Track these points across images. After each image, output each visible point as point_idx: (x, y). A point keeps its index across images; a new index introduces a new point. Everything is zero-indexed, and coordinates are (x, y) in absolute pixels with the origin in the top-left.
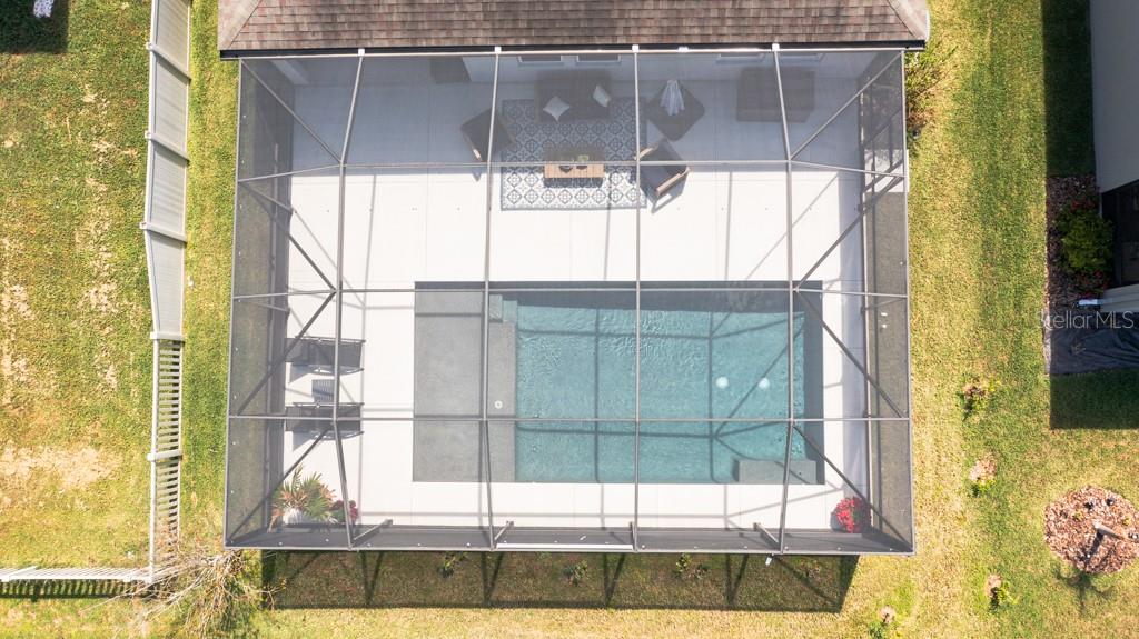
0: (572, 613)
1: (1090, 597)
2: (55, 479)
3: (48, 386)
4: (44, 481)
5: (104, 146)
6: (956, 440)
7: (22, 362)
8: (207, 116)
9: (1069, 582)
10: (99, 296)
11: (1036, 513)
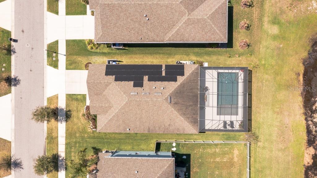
0: (252, 99)
1: (250, 45)
2: (237, 155)
3: (227, 156)
4: (238, 156)
5: (201, 150)
6: (234, 58)
7: (225, 159)
8: (198, 138)
9: (249, 47)
10: (217, 150)
11: (242, 50)
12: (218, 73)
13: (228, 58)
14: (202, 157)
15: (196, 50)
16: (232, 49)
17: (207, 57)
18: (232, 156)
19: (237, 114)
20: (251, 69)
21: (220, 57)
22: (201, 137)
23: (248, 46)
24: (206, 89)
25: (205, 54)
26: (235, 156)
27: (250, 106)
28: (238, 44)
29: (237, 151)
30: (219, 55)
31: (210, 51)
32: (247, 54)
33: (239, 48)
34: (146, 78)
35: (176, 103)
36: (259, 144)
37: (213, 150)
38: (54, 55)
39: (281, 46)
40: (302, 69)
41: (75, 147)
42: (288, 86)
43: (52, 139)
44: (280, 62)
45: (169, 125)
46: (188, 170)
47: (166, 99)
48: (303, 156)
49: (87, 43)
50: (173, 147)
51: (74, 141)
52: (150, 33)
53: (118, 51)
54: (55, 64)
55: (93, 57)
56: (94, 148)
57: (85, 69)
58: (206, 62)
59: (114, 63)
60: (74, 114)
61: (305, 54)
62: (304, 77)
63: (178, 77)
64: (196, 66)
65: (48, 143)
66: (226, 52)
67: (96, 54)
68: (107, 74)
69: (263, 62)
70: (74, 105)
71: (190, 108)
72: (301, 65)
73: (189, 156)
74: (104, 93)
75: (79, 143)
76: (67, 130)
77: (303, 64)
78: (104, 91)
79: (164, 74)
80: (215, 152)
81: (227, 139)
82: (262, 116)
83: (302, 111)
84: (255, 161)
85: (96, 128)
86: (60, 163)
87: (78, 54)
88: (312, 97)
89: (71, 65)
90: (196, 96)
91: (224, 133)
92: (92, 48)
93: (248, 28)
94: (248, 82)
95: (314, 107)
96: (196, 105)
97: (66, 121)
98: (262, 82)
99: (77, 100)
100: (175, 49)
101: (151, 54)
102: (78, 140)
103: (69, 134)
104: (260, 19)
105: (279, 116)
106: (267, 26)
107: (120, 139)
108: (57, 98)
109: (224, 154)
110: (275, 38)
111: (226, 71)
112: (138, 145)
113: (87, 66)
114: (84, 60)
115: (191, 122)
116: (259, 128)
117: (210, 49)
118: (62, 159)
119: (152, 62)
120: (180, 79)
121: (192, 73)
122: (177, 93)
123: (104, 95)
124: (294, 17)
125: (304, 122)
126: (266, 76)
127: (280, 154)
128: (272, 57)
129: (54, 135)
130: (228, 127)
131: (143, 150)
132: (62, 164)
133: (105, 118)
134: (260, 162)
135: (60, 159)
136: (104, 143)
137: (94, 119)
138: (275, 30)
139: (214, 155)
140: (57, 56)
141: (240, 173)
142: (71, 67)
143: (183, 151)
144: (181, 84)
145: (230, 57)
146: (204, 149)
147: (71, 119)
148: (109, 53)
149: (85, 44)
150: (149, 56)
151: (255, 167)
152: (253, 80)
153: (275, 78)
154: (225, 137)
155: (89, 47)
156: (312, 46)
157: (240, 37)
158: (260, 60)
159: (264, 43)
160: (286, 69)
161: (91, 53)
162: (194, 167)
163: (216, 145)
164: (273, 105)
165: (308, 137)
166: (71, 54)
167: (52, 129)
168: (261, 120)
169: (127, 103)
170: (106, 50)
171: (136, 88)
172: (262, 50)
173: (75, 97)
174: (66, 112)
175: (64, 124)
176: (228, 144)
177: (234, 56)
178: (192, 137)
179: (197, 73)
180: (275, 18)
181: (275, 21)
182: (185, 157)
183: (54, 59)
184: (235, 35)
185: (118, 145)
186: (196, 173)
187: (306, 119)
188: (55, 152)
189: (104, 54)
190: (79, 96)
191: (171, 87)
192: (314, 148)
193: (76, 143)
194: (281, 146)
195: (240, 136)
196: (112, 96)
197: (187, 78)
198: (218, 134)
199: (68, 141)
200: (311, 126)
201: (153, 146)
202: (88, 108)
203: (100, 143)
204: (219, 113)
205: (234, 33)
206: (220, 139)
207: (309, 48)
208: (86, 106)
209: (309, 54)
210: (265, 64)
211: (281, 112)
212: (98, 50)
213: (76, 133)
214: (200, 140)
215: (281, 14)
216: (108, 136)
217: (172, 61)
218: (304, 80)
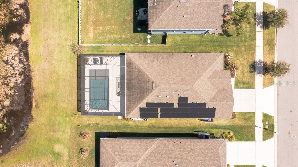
0: (77, 85)
1: (80, 135)
2: (90, 33)
3: (100, 32)
4: (90, 31)
5: (124, 36)
6: (94, 122)
7: (102, 29)
8: (127, 47)
9: (81, 133)
10: (108, 36)
11: (87, 130)
12: (108, 109)
13: (99, 122)
14: (123, 30)
15: (128, 131)
16: (96, 131)
17: (119, 124)
18: (95, 31)
19: (91, 71)
20: (78, 112)
21: (107, 124)
22: (124, 49)
24: (119, 94)
25: (120, 127)
26: (92, 32)
27: (78, 79)
28: (90, 135)
29: (90, 36)
30: (107, 126)
31: (116, 129)
32: (82, 126)
33: (89, 132)
34: (176, 106)
35: (147, 82)
36: (70, 43)
37: (112, 37)
38: (267, 127)
39: (52, 133)
40: (34, 112)
41: (245, 37)
42: (45, 96)
43: (270, 44)
44: (53, 118)
45: (153, 61)
46: (135, 17)
47: (156, 86)
48: (32, 32)
49: (234, 138)
50: (150, 39)
51: (246, 43)
52: (173, 148)
53: (204, 130)
54: (266, 117)
55: (228, 124)
56: (229, 36)
57: (236, 113)
58: (119, 119)
59: (207, 119)
60: (247, 69)
61: (31, 125)
62: (32, 104)
63: (145, 107)
64: (128, 117)
65: (274, 39)
66: (101, 128)
67: (225, 128)
68: (213, 110)
69: (68, 118)
70: (247, 77)
71: (134, 77)
72: (34, 116)
73: (135, 31)
74: (216, 91)
75: (241, 41)
76: (254, 53)
77: (32, 117)
78: (217, 93)
79: (159, 109)
80: (110, 35)
81: (100, 47)
82: (68, 69)
83: (33, 74)
84: (74, 27)
85: (225, 56)
86: (261, 20)
87: (242, 128)
88: (24, 87)
89: (250, 117)
90: (128, 89)
91: (102, 53)
92: (229, 133)
93: (82, 151)
94: (80, 101)
95: (22, 77)
96: (128, 80)
97: (255, 62)
98: (69, 101)
99: (244, 83)
100: (149, 131)
101: (172, 127)
102: (243, 44)
103: (252, 49)
104: (70, 158)
105: (53, 69)
106: (65, 152)
107: (201, 45)
108: (264, 85)
109: (102, 33)
110: (58, 141)
111: (100, 111)
112: (183, 40)
113: (234, 116)
114: (237, 121)
115: (133, 64)
116: (70, 58)
117: (116, 131)
118: (259, 24)
119: (170, 120)
120: (143, 105)
121: (132, 110)
122: (146, 92)
123: (217, 89)
124: (40, 159)
125: (31, 64)
126: (65, 106)
127: (52, 34)
128: (59, 123)
129: (267, 48)
130: (99, 59)
131: (179, 35)
132: (259, 19)
133: (215, 67)
134: (70, 26)
135: (261, 25)
136: (217, 41)
137: (227, 65)
138: (58, 148)
139: (111, 32)
140: (264, 125)
141: (87, 16)
142: (249, 115)
143: (140, 35)
144: (142, 100)
145: (98, 124)
146: (121, 38)
147: (249, 64)
148: (212, 128)
149: (236, 137)
150: (173, 125)
151: (74, 21)
152: (76, 103)
153: (57, 104)
154: (101, 49)
155: (232, 134)
156: (24, 132)
157: (89, 142)
158: (70, 121)
159: (67, 136)
160: (48, 112)
161: (231, 128)
162: (130, 20)
163: (109, 42)
164: (59, 79)
165: (27, 50)
166: (250, 127)
167: (269, 54)
168: (69, 65)
169: (194, 82)
170: (215, 131)
171: (186, 96)
172: (68, 130)
173: (246, 86)
174: (254, 71)
175: (257, 59)
176: (98, 43)
177: (94, 125)
178: (132, 49)
179: (128, 110)
180: (58, 159)
181: (58, 156)
182: (139, 29)
183: (267, 123)
184: (93, 144)
185: (203, 40)
186: (128, 15)
187: (29, 66)
188: (266, 31)
189: (217, 127)
190: (242, 86)
191: (152, 98)
192: (22, 40)
193: (245, 41)
194: (51, 42)
195: (88, 51)
196: (209, 89)
197: (137, 105)
198: (108, 51)
199: (253, 43)
200: (25, 60)
201: (169, 39)
202: (233, 75)
203: (221, 41)
204: (107, 71)
205: (94, 146)
206: (106, 47)
207: (28, 131)
208: (235, 77)
209: (28, 126)
210: (66, 117)
211: (51, 73)
212: (223, 131)
213: (245, 51)
214: (124, 47)
215: (52, 162)
216: (213, 48)
217: (151, 121)
218: (32, 102)
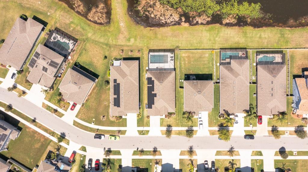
5: (183, 70)
7: (186, 60)
12: (151, 63)
15: (141, 72)
16: (140, 58)
17: (144, 68)
19: (168, 55)
21: (144, 63)
23: (139, 51)
24: (157, 68)
28: (138, 55)
33: (140, 54)
34: (153, 92)
35: (163, 81)
36: (180, 45)
37: (183, 64)
38: (143, 132)
39: (139, 37)
40: (149, 28)
41: (183, 123)
42: (156, 34)
43: (179, 133)
44: (146, 37)
45: (172, 83)
46: (191, 75)
47: (161, 84)
48: (185, 27)
49: (138, 118)
50: (182, 81)
51: (180, 123)
52: (135, 91)
53: (142, 105)
54: (148, 132)
55: (144, 115)
56: (183, 114)
58: (146, 68)
59: (147, 106)
60: (168, 123)
61: (142, 27)
62: (152, 27)
63: (152, 80)
64: (148, 72)
65: (182, 135)
66: (142, 60)
67: (143, 114)
68: (151, 108)
69: (146, 44)
70: (165, 123)
71: (165, 75)
72: (147, 28)
73: (185, 75)
74: (159, 109)
75: (181, 121)
76: (176, 126)
77: (146, 27)
79: (151, 85)
80: (184, 64)
81: (178, 59)
82: (168, 45)
83: (166, 28)
84: (187, 47)
85: (174, 113)
86: (190, 129)
87: (143, 122)
88: (160, 24)
89: (148, 125)
90: (160, 72)
91: (175, 60)
92: (141, 116)
93: (132, 51)
94: (154, 51)
95: (164, 23)
96: (163, 72)
97: (172, 127)
98: (154, 45)
99: (162, 122)
101: (143, 91)
102: (180, 122)
104: (128, 46)
105: (168, 38)
106: (131, 44)
107: (179, 103)
108: (162, 130)
109: (184, 60)
110: (136, 40)
111: (150, 60)
112: (182, 96)
113: (148, 117)
114: (146, 119)
115: (170, 74)
116: (173, 46)
117: (141, 66)
118: (188, 128)
119: (146, 90)
120: (153, 79)
121: (151, 74)
122: (158, 80)
124: (127, 32)
125: (171, 27)
126: (152, 43)
127: (184, 37)
128: (143, 41)
129: (178, 132)
130: (173, 59)
131: (183, 94)
132: (190, 128)
133: (169, 108)
134: (188, 45)
135: (188, 129)
136: (181, 110)
137: (170, 114)
138: (132, 40)
139: (185, 64)
140: (144, 131)
141: (192, 53)
142: (149, 124)
143: (183, 77)
144: (155, 78)
145: (144, 58)
146: (182, 68)
147: (171, 124)
148: (143, 108)
149: (139, 119)
150: (144, 92)
151: (190, 47)
152: (153, 48)
153: (152, 40)
154: (177, 60)
155: (140, 117)
156: (139, 24)
157: (136, 55)
158: (145, 46)
159: (138, 44)
160: (148, 35)
161: (143, 116)
162: (190, 72)
163: (180, 63)
164: (164, 40)
165: (177, 25)
166: (143, 125)
167: (176, 133)
168: (170, 45)
169: (163, 100)
170: (141, 110)
171: (157, 96)
172: (141, 45)
173: (161, 123)
174: (168, 127)
175: (173, 128)
176: (180, 58)
177: (143, 57)
178: (177, 74)
179: (151, 72)
180: (128, 40)
181: (129, 40)
182: (186, 76)
183: (145, 132)
184: (135, 56)
185: (181, 104)
186: (192, 71)
187: (169, 26)
188: (185, 132)
189: (143, 111)
190: (161, 121)
191: (156, 82)
192: (182, 22)
193: (181, 123)
194: (181, 37)
195: (176, 53)
196: (160, 106)
197: (153, 76)
198: (176, 63)
199: (180, 126)
200: (172, 24)
201: (182, 89)
202: (166, 117)
203: (181, 112)
204: (167, 62)
205: (134, 57)
206: (178, 62)
207: (140, 26)
209: (142, 25)
210: (147, 44)
211: (166, 36)
212: (142, 113)
213: (177, 123)
214: (178, 70)
215: (126, 38)
216: (178, 109)
217: (146, 82)
218: (153, 27)
